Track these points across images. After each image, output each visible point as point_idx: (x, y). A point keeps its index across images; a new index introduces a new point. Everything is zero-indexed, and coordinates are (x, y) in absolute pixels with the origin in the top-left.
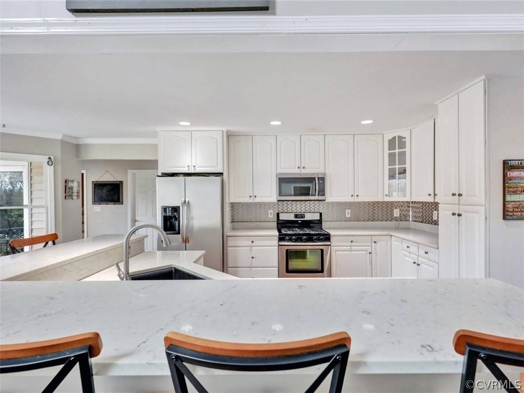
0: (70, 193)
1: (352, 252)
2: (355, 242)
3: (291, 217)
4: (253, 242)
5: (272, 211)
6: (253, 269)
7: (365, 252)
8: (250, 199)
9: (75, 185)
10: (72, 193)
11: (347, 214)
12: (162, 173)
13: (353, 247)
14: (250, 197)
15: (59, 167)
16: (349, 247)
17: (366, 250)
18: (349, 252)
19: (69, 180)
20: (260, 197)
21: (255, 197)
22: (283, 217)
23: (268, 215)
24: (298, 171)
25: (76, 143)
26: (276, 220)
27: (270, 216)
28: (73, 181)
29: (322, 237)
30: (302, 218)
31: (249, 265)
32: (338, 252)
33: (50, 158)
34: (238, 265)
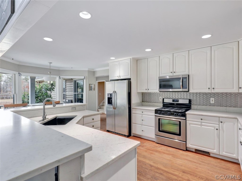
0: (91, 89)
1: (202, 127)
2: (205, 120)
3: (170, 101)
4: (142, 112)
5: (161, 97)
6: (143, 126)
7: (213, 128)
8: (146, 91)
9: (93, 86)
10: (92, 88)
11: (211, 100)
12: (110, 80)
13: (203, 123)
14: (146, 89)
15: (87, 80)
16: (200, 123)
17: (214, 127)
18: (200, 126)
19: (90, 84)
20: (151, 90)
21: (148, 89)
22: (166, 101)
23: (159, 100)
24: (171, 74)
25: (93, 71)
26: (162, 102)
27: (160, 100)
28: (92, 84)
29: (180, 114)
30: (177, 102)
31: (141, 124)
32: (191, 125)
33: (85, 77)
34: (137, 123)
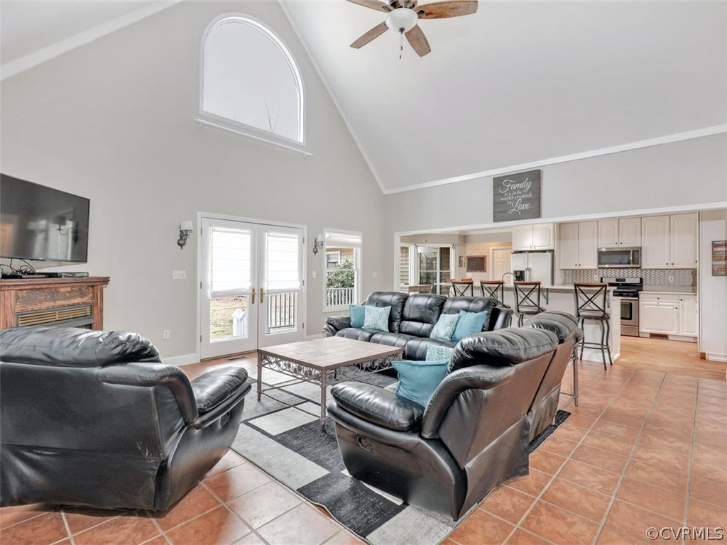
1: (659, 307)
2: (662, 299)
5: (597, 276)
7: (672, 307)
8: (576, 267)
9: (463, 259)
10: (462, 263)
11: (670, 279)
12: (515, 251)
13: (660, 303)
16: (656, 303)
18: (656, 307)
20: (583, 265)
21: (580, 265)
23: (594, 279)
24: (617, 246)
29: (630, 294)
30: (624, 281)
32: (645, 306)
33: (454, 244)
